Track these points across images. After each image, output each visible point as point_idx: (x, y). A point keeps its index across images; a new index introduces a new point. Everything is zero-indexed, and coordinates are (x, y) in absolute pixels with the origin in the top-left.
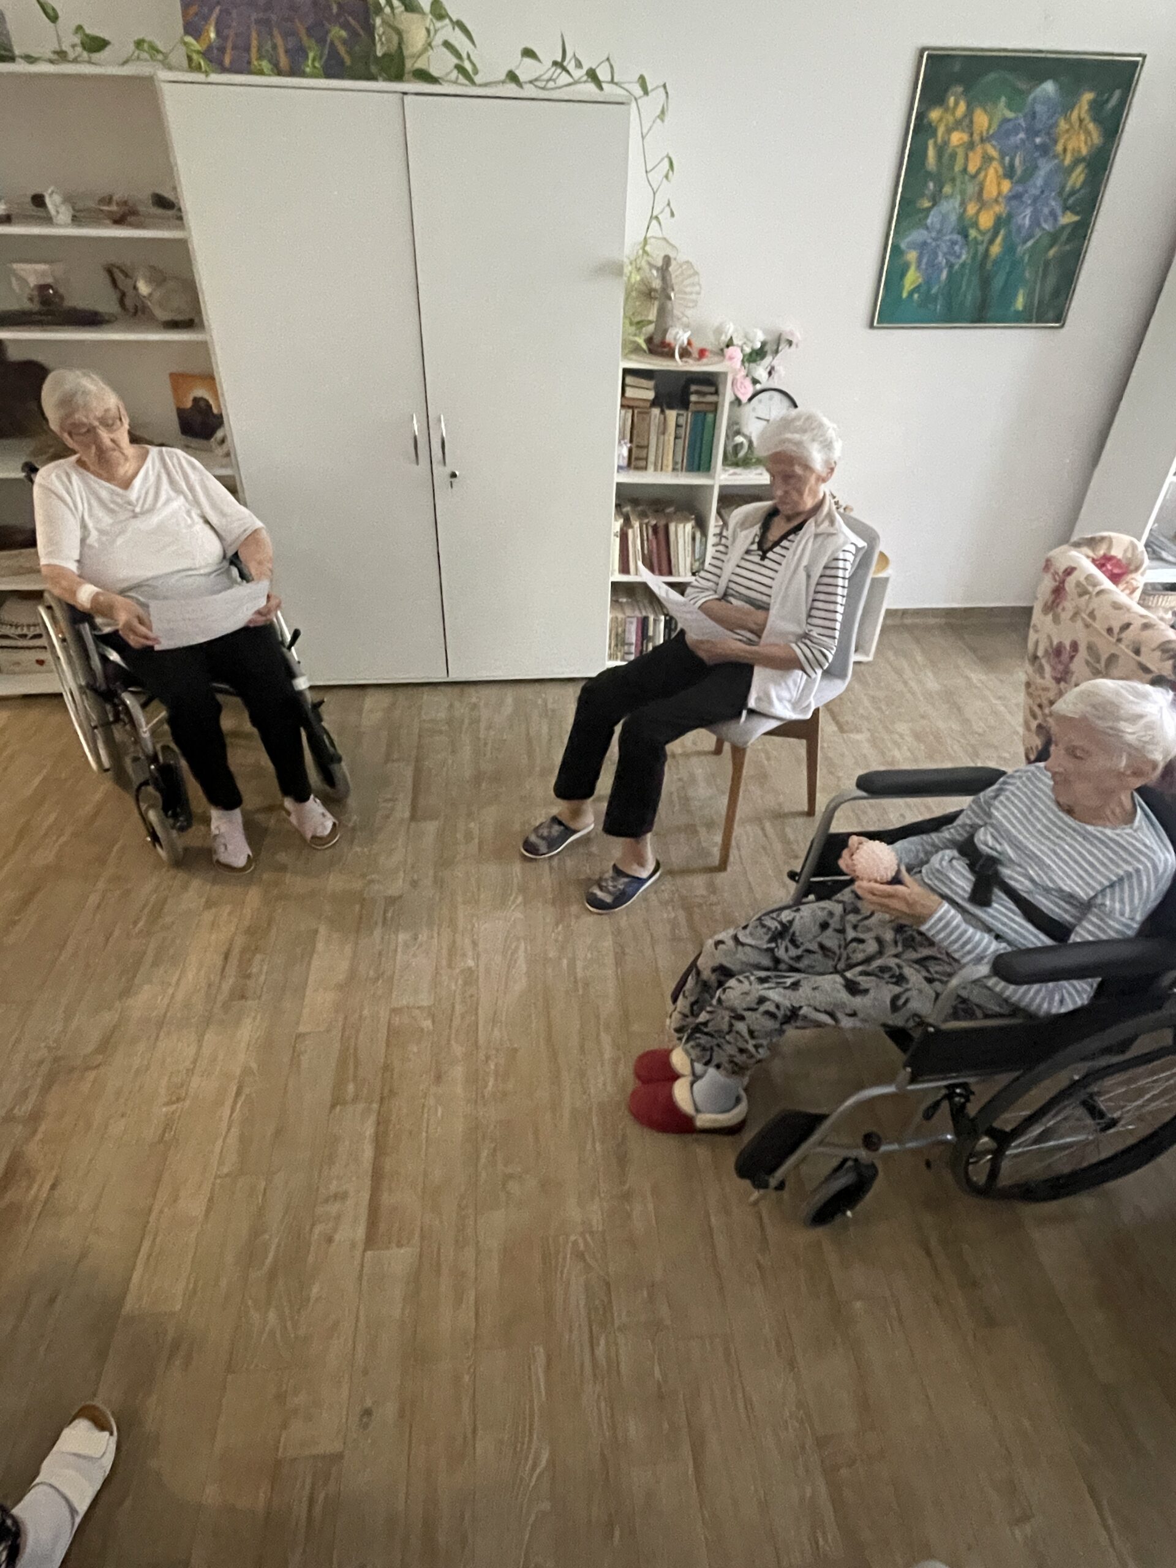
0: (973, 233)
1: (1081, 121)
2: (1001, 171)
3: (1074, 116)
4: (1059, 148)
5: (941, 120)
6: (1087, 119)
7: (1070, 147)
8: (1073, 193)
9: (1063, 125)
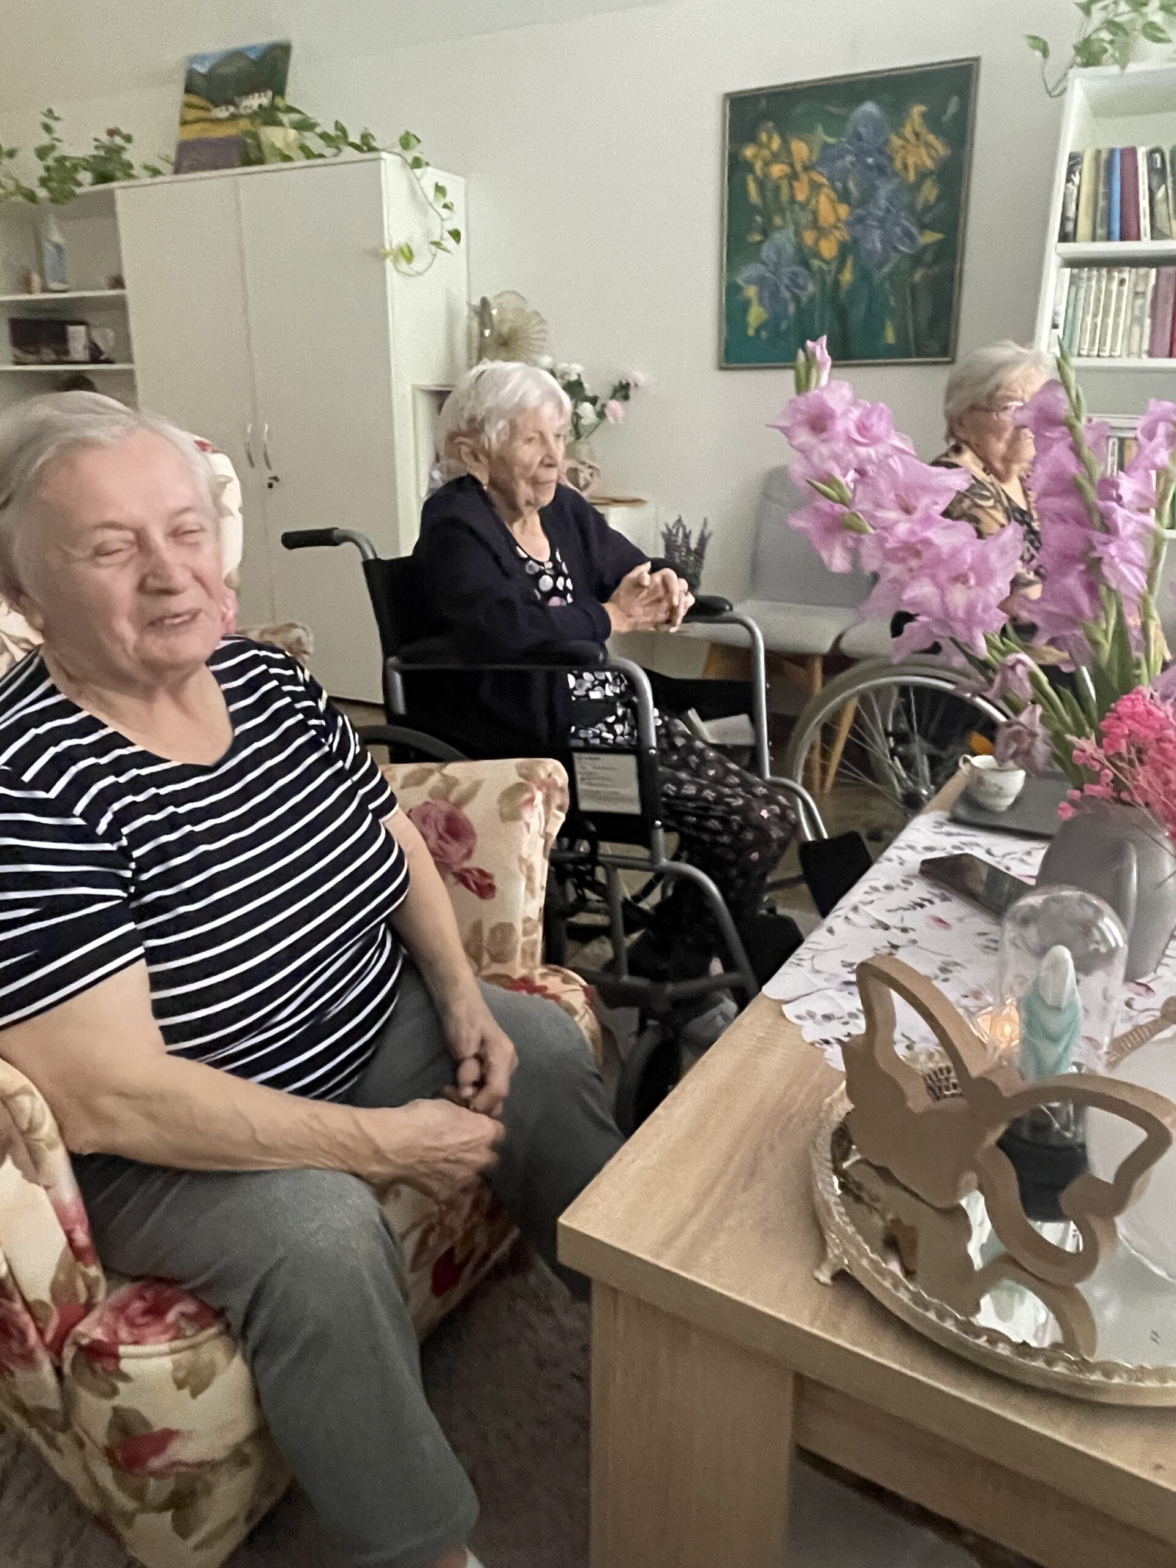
0: (816, 263)
1: (917, 135)
2: (833, 196)
3: (908, 132)
4: (898, 164)
5: (756, 156)
6: (923, 131)
7: (911, 161)
8: (928, 208)
9: (896, 142)
